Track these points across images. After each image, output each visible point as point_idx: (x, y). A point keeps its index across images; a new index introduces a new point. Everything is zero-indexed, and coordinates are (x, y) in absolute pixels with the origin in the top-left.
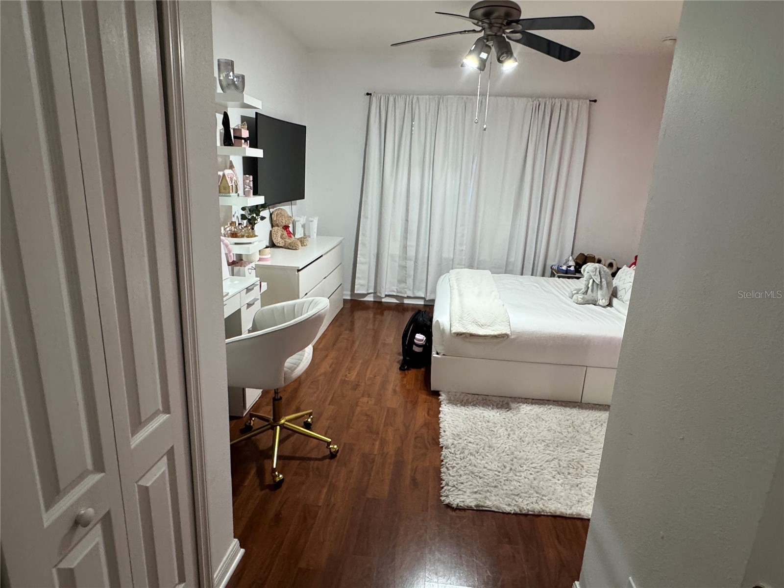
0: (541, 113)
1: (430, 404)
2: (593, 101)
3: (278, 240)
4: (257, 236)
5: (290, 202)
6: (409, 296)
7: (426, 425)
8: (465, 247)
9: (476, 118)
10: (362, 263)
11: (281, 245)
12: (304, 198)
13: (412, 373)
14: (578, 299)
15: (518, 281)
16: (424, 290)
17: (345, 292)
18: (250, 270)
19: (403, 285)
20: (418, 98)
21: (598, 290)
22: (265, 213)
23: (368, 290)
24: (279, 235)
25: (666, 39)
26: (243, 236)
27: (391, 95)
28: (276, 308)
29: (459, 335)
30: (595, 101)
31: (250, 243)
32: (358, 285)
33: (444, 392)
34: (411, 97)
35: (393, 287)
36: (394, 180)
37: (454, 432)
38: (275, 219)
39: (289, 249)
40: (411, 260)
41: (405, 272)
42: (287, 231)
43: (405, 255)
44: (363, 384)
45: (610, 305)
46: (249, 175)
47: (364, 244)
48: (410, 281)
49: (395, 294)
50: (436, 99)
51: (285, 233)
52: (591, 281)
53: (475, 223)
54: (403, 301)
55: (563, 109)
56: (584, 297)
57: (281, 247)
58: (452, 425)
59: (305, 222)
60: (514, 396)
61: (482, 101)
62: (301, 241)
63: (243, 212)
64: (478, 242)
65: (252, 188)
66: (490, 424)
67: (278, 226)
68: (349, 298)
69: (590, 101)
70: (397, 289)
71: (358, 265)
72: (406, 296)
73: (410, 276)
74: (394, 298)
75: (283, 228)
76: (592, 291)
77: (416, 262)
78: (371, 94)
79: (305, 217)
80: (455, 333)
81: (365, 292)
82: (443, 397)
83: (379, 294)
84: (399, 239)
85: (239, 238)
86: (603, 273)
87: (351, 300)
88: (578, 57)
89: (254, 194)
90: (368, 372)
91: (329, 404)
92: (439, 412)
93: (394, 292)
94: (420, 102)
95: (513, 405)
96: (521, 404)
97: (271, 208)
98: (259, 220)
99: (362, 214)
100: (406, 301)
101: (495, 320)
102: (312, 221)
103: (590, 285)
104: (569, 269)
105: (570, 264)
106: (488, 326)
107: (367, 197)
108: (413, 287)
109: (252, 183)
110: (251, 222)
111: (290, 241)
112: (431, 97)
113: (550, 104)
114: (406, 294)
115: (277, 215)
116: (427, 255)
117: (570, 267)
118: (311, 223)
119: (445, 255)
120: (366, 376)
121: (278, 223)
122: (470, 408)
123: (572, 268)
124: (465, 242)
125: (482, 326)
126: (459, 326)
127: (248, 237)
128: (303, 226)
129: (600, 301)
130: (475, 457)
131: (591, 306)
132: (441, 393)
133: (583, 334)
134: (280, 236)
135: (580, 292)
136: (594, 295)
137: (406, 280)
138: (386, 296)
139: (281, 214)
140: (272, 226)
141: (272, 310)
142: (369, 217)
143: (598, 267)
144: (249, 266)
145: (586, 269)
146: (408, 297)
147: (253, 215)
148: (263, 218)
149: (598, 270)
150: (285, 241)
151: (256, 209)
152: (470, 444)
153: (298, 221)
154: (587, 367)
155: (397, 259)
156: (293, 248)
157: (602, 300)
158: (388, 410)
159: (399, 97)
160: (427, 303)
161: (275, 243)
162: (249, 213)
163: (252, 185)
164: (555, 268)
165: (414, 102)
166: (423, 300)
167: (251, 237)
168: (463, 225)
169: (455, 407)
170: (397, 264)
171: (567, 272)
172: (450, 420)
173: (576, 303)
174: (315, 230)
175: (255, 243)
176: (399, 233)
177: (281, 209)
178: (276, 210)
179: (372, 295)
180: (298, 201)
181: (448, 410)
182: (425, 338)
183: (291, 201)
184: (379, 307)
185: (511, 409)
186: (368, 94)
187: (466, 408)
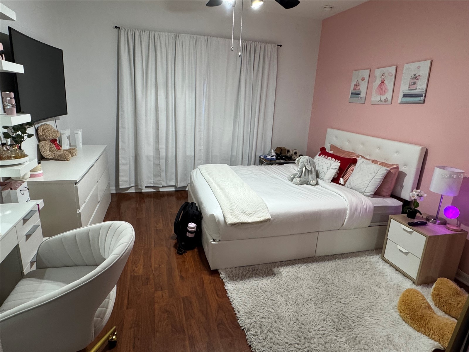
0: (248, 51)
1: (214, 284)
2: (279, 46)
3: (46, 153)
4: (27, 156)
5: (54, 118)
6: (163, 185)
7: (220, 308)
8: (202, 147)
9: (232, 46)
10: (124, 164)
11: (50, 158)
12: (67, 114)
13: (189, 255)
14: (297, 182)
15: (249, 170)
16: (174, 180)
17: (111, 188)
18: (22, 192)
19: (159, 178)
20: (159, 34)
21: (309, 175)
22: (31, 130)
23: (130, 185)
24: (48, 148)
25: (326, 6)
26: (9, 158)
27: (136, 30)
28: (65, 238)
29: (233, 225)
30: (281, 46)
31: (20, 164)
32: (122, 182)
33: (222, 269)
34: (153, 32)
35: (151, 181)
36: (145, 98)
37: (246, 311)
38: (42, 134)
39: (59, 160)
40: (162, 159)
41: (159, 168)
42: (55, 145)
43: (158, 156)
44: (152, 277)
45: (317, 184)
46: (10, 91)
47: (123, 149)
48: (163, 174)
49: (152, 185)
50: (174, 36)
51: (53, 146)
52: (304, 168)
53: (208, 129)
54: (159, 189)
55: (262, 50)
56: (300, 180)
57: (51, 159)
58: (242, 303)
59: (69, 134)
60: (271, 261)
61: (207, 41)
62: (70, 152)
63: (6, 131)
64: (211, 143)
65: (15, 105)
66: (268, 293)
67: (45, 140)
68: (114, 192)
69: (278, 45)
70: (153, 181)
71: (120, 166)
72: (161, 186)
73: (163, 171)
74: (151, 188)
75: (50, 141)
76: (305, 175)
77: (167, 160)
78: (119, 28)
79: (69, 130)
80: (230, 224)
81: (128, 186)
82: (223, 275)
83: (140, 187)
84: (152, 144)
85: (4, 160)
86: (311, 162)
87: (116, 193)
88: (298, 5)
89: (17, 112)
90: (153, 263)
91: (127, 308)
92: (226, 291)
93: (152, 184)
94: (161, 37)
95: (275, 270)
96: (280, 268)
97: (36, 124)
98: (26, 137)
99: (120, 125)
100: (161, 190)
101: (257, 208)
102: (77, 133)
103: (304, 171)
104: (272, 157)
105: (272, 155)
106: (254, 214)
107: (123, 111)
108: (166, 179)
109: (13, 100)
110: (17, 140)
111: (59, 154)
112: (169, 34)
113: (254, 46)
114: (161, 184)
115: (43, 130)
116: (174, 154)
117: (273, 156)
118: (76, 135)
119: (188, 153)
120: (151, 266)
121: (45, 137)
122: (247, 280)
123: (274, 157)
124: (202, 143)
125: (249, 215)
126: (232, 218)
127: (16, 158)
128: (69, 138)
129: (311, 182)
130: (273, 333)
131: (305, 185)
132: (220, 271)
133: (316, 210)
134: (48, 150)
135: (296, 177)
136: (307, 177)
137: (161, 174)
138: (146, 187)
139: (47, 128)
140: (39, 141)
141: (61, 240)
142: (126, 127)
143: (308, 159)
144: (21, 187)
145: (300, 160)
146: (163, 187)
147: (18, 133)
148: (30, 136)
149: (309, 161)
150: (54, 153)
151: (22, 127)
152: (263, 320)
153: (63, 134)
154: (318, 232)
155: (152, 159)
156: (63, 160)
157: (313, 181)
158: (183, 300)
159: (144, 32)
160: (178, 190)
161: (43, 156)
162: (13, 131)
163: (14, 103)
164: (263, 157)
165: (156, 37)
166: (174, 187)
167: (21, 157)
168: (200, 131)
169: (236, 283)
170: (152, 163)
171: (271, 160)
172: (237, 297)
173: (296, 185)
174: (81, 141)
175: (26, 164)
176: (152, 139)
177: (47, 124)
178: (42, 125)
179: (134, 188)
180: (60, 117)
181: (231, 287)
182: (196, 225)
183: (55, 116)
184: (140, 196)
185: (275, 274)
186: (116, 27)
187: (244, 282)
